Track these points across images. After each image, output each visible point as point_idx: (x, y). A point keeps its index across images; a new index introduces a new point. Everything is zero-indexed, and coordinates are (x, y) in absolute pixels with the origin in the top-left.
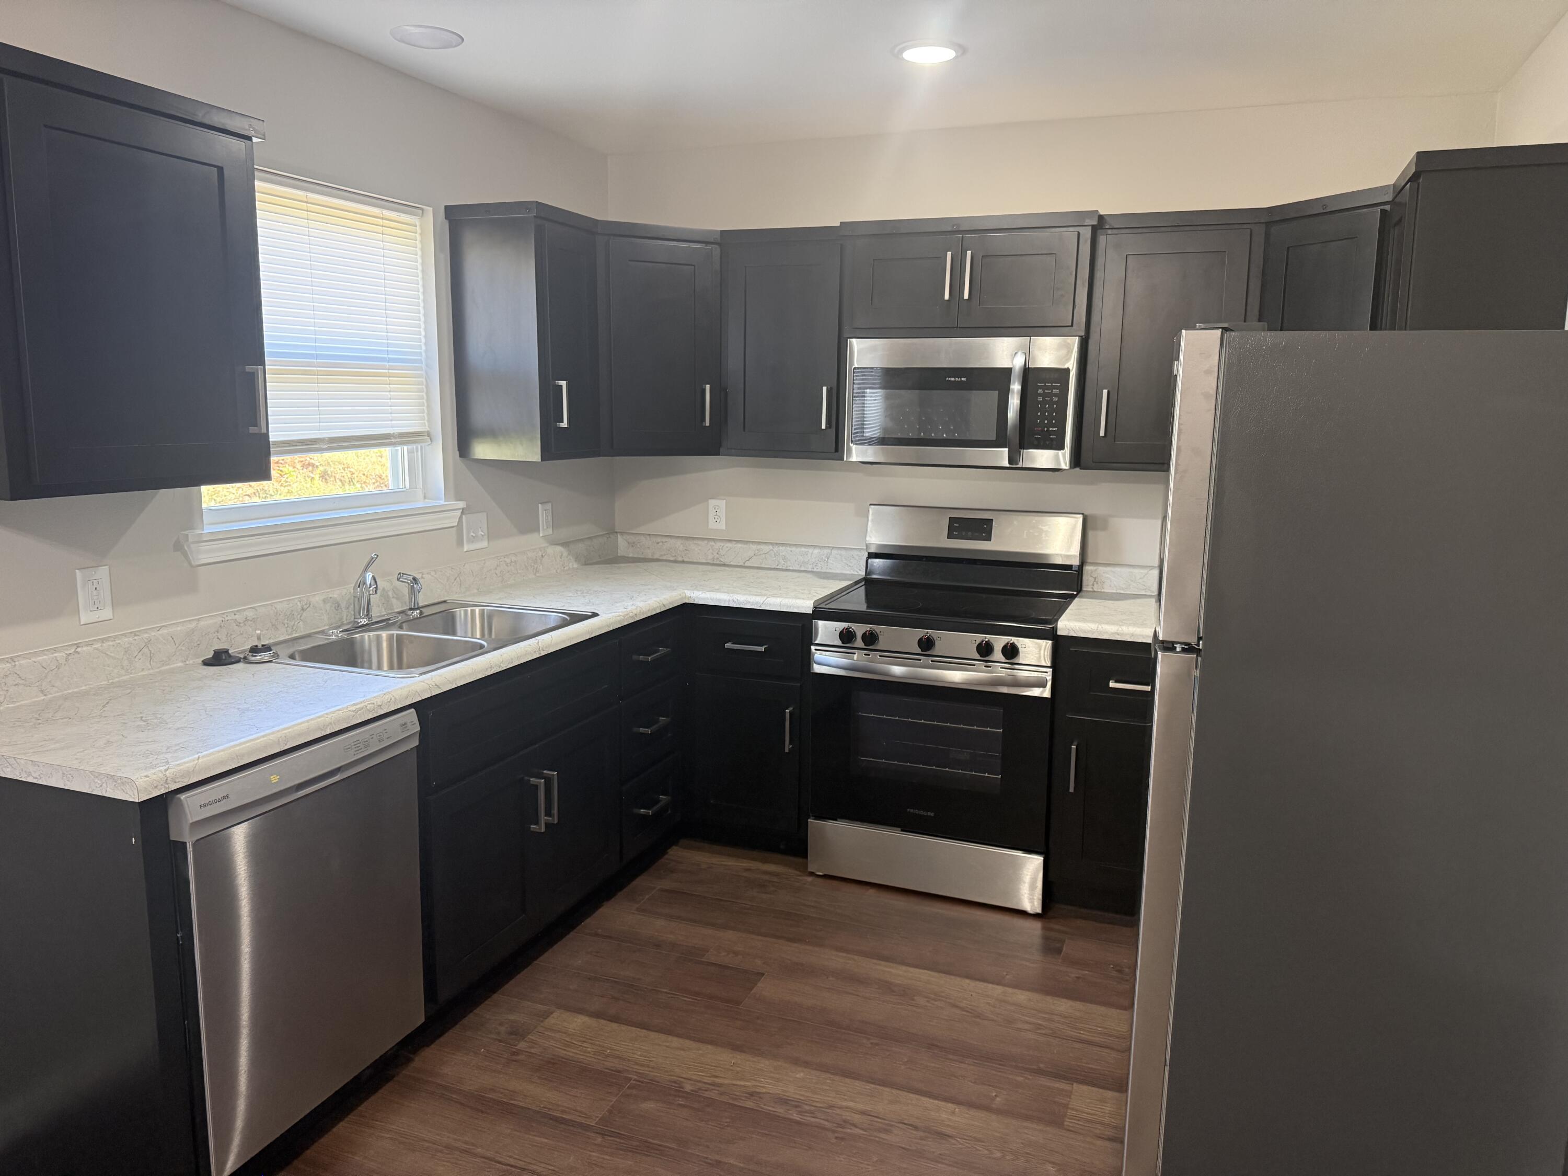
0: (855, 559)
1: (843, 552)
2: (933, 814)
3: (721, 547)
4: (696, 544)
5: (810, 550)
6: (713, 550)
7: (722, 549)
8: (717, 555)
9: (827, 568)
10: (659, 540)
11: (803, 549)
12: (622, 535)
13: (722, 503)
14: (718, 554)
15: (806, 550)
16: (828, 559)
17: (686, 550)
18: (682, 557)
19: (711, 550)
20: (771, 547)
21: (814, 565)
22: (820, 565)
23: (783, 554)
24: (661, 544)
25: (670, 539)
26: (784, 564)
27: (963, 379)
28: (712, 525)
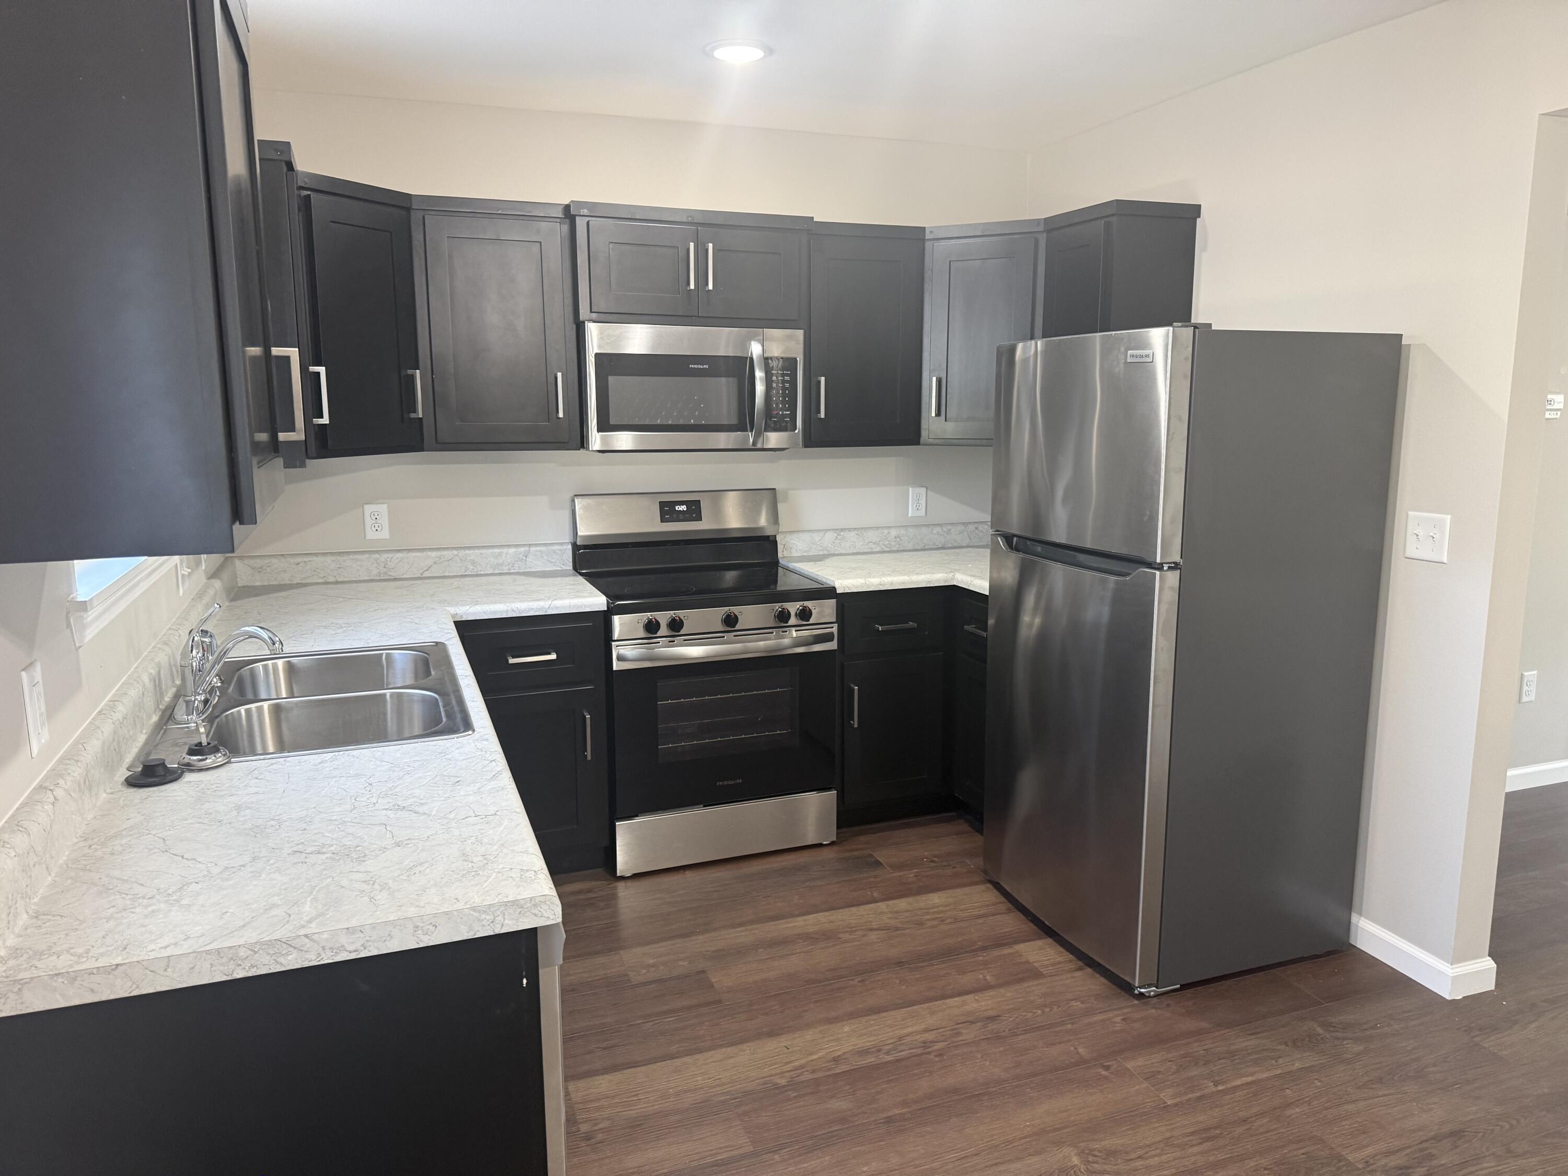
0: (558, 554)
1: (543, 548)
2: (741, 781)
3: (388, 560)
4: (354, 559)
5: (505, 550)
6: (377, 563)
7: (390, 561)
8: (385, 569)
9: (525, 568)
10: (298, 560)
11: (496, 550)
12: (241, 559)
13: (383, 509)
14: (385, 567)
15: (499, 551)
16: (526, 557)
17: (340, 568)
18: (335, 577)
19: (375, 565)
20: (455, 552)
21: (510, 566)
22: (517, 565)
23: (472, 558)
24: (302, 564)
25: (315, 558)
26: (473, 569)
27: (705, 366)
28: (371, 535)
